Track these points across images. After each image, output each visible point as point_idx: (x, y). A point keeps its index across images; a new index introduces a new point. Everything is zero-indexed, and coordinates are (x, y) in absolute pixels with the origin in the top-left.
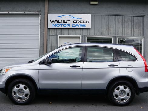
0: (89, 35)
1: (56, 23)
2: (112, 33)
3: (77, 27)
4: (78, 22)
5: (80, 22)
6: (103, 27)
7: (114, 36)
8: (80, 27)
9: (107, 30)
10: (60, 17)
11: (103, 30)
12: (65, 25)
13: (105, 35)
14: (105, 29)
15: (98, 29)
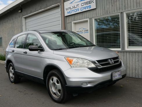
0: (95, 16)
1: (70, 10)
2: (118, 8)
3: (84, 10)
4: (85, 4)
5: (86, 4)
6: (108, 3)
7: (121, 11)
8: (87, 10)
9: (112, 6)
10: (71, 3)
11: (108, 6)
12: (75, 11)
13: (111, 13)
14: (111, 6)
15: (104, 7)
